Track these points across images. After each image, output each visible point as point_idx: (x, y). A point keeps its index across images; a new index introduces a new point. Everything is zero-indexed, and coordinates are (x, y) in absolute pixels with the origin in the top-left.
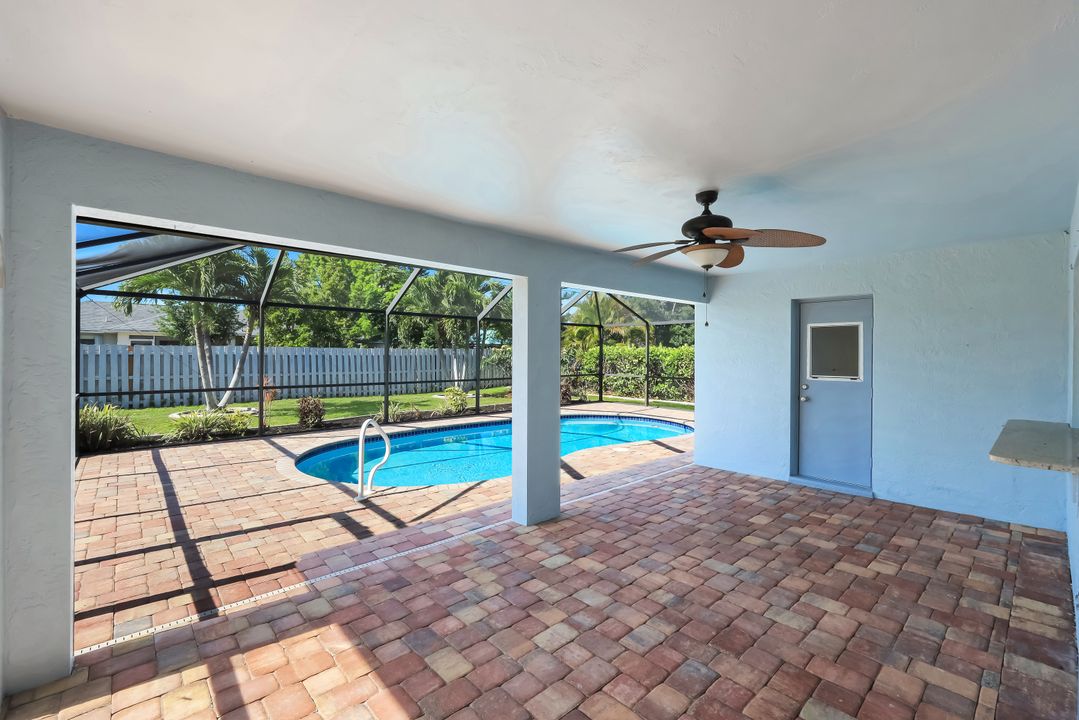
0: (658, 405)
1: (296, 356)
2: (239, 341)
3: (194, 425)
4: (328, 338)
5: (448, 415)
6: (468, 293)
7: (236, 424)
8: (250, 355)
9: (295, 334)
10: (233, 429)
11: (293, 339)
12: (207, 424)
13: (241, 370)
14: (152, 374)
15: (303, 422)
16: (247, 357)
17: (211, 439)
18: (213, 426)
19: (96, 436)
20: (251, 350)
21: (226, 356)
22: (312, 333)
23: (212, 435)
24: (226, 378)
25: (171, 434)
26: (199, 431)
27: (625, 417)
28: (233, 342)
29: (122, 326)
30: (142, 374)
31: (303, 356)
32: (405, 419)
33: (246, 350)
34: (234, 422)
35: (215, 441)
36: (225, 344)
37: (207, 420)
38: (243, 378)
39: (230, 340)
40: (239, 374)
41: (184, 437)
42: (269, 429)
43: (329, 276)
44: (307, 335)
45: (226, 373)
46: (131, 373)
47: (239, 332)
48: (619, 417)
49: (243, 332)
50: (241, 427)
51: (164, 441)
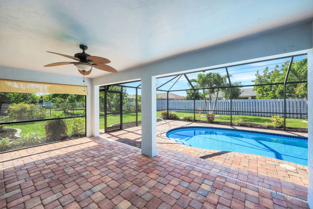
5: (269, 128)
7: (193, 118)
26: (186, 118)
41: (183, 119)
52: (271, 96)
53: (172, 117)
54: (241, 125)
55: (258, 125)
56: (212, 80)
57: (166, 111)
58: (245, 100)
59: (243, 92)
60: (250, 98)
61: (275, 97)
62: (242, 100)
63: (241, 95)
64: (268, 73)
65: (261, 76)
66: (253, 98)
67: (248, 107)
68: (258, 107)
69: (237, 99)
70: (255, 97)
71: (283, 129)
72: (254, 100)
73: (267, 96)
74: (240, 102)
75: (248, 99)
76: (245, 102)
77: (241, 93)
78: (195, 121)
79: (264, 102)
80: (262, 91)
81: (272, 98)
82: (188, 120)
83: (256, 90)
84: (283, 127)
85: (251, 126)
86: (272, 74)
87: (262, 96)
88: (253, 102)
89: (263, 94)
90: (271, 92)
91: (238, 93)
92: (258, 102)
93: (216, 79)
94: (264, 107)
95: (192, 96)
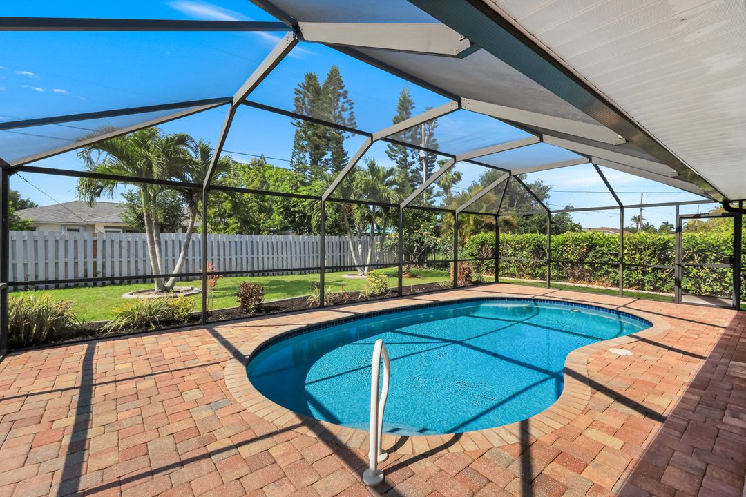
0: (561, 288)
1: (230, 242)
2: (185, 229)
3: (137, 313)
4: (251, 228)
5: (373, 297)
6: (374, 187)
7: (180, 310)
8: (193, 241)
9: (227, 225)
10: (176, 316)
11: (225, 229)
12: (150, 312)
13: (186, 254)
14: (112, 257)
15: (244, 306)
16: (191, 243)
17: (154, 327)
18: (157, 312)
19: (29, 328)
20: (194, 237)
21: (173, 241)
22: (239, 224)
23: (155, 323)
24: (174, 260)
25: (113, 321)
26: (142, 318)
27: (540, 300)
28: (180, 230)
29: (99, 219)
30: (104, 257)
31: (236, 242)
32: (338, 303)
33: (189, 238)
34: (178, 308)
35: (158, 331)
36: (174, 232)
37: (150, 307)
38: (187, 260)
39: (177, 229)
40: (183, 258)
41: (127, 326)
42: (211, 314)
43: (253, 181)
44: (235, 225)
45: (173, 256)
46: (95, 256)
47: (184, 223)
48: (534, 300)
49: (187, 223)
50: (185, 314)
51: (105, 331)
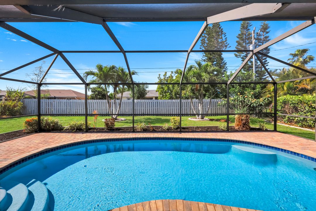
52: (168, 97)
53: (49, 127)
54: (145, 130)
55: (160, 127)
56: (115, 75)
57: (36, 118)
58: (150, 101)
59: (148, 92)
60: (154, 99)
61: (171, 98)
62: (147, 101)
63: (147, 96)
64: (166, 77)
65: (162, 80)
66: (156, 98)
67: (152, 107)
68: (160, 107)
69: (143, 99)
70: (158, 97)
71: (179, 130)
72: (157, 100)
73: (165, 97)
74: (145, 103)
75: (152, 99)
76: (149, 102)
77: (146, 94)
78: (88, 130)
79: (164, 102)
80: (162, 92)
81: (169, 99)
82: (78, 130)
83: (158, 91)
84: (179, 128)
85: (154, 131)
86: (169, 79)
87: (162, 97)
88: (156, 102)
89: (163, 96)
90: (168, 94)
91: (144, 94)
92: (160, 102)
93: (121, 74)
94: (164, 107)
95: (98, 95)
